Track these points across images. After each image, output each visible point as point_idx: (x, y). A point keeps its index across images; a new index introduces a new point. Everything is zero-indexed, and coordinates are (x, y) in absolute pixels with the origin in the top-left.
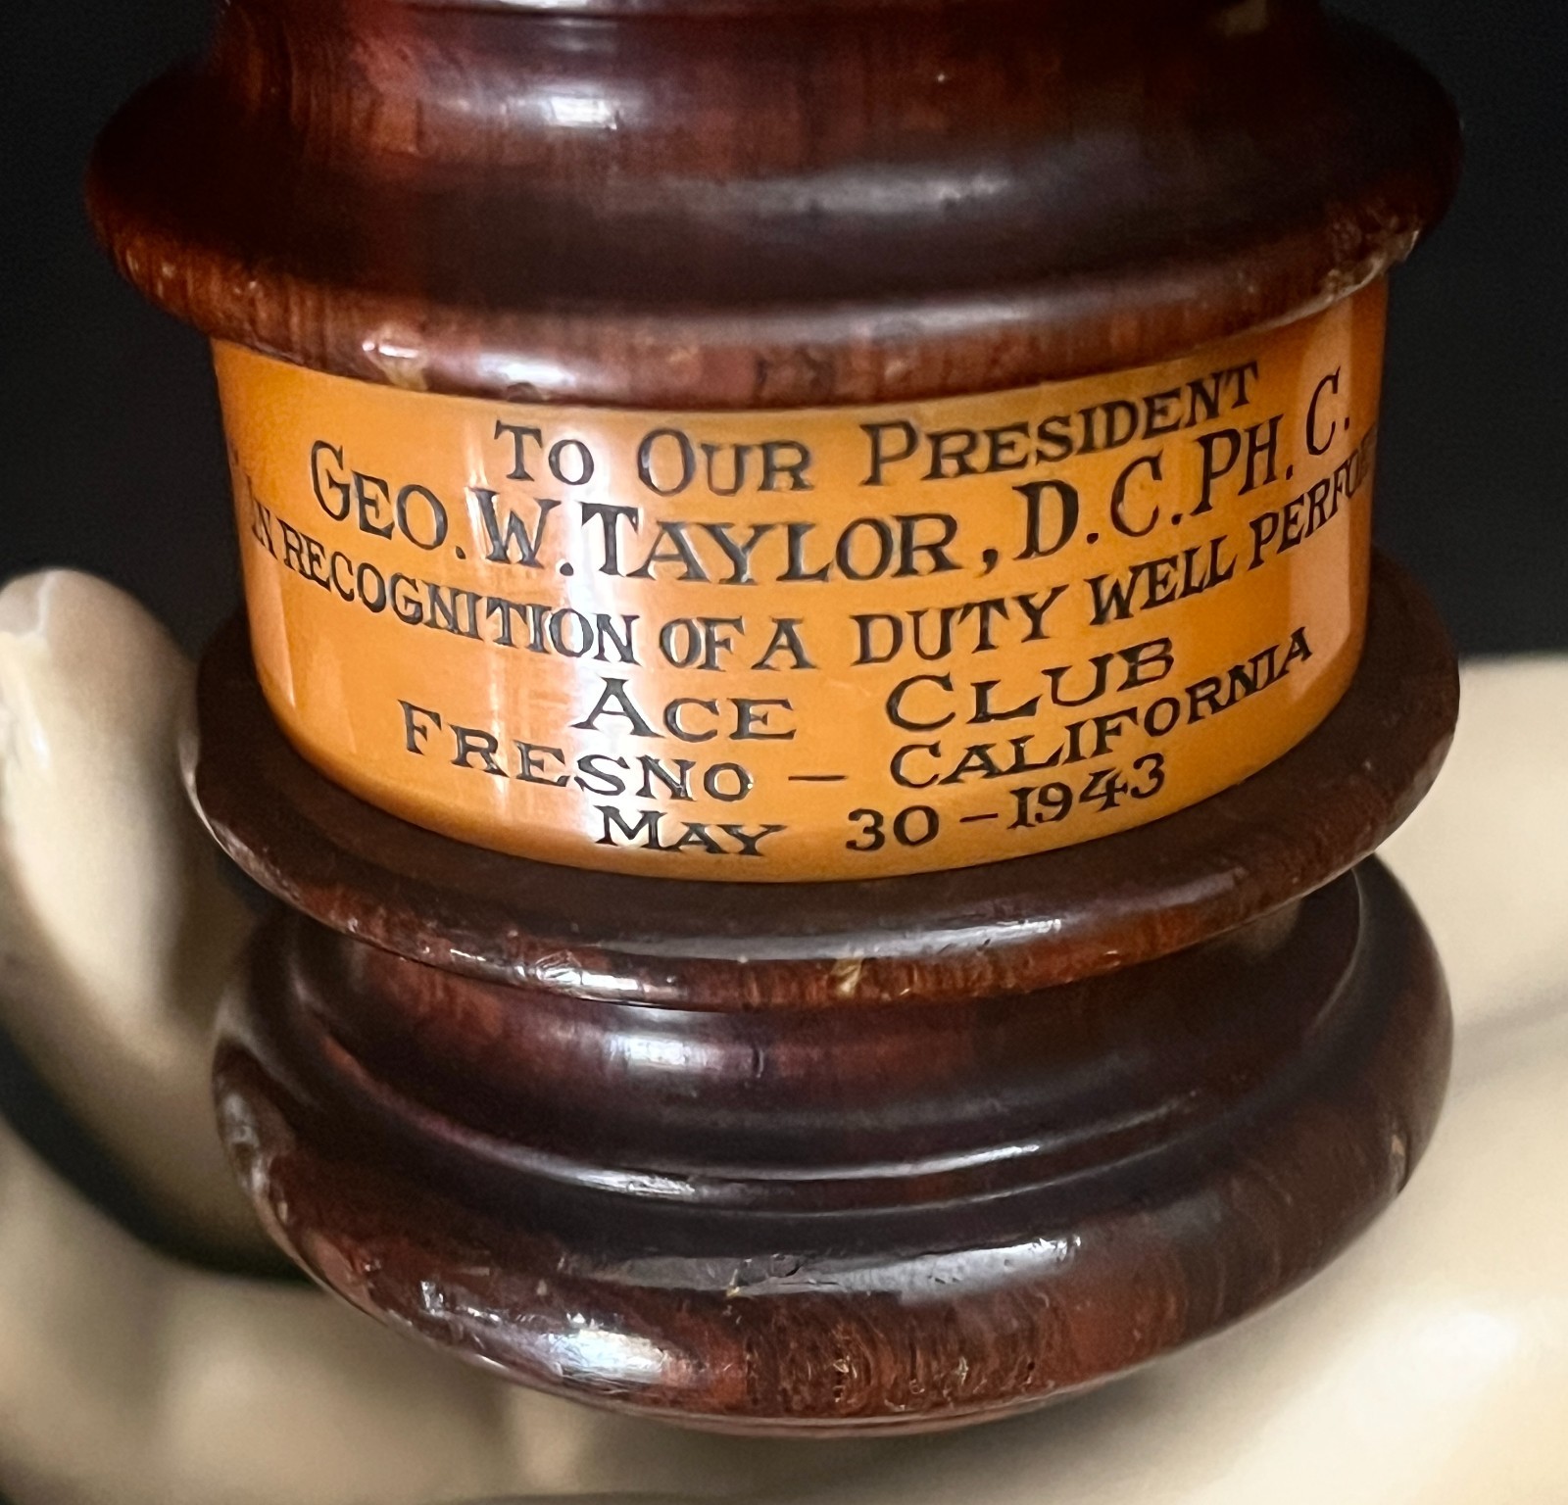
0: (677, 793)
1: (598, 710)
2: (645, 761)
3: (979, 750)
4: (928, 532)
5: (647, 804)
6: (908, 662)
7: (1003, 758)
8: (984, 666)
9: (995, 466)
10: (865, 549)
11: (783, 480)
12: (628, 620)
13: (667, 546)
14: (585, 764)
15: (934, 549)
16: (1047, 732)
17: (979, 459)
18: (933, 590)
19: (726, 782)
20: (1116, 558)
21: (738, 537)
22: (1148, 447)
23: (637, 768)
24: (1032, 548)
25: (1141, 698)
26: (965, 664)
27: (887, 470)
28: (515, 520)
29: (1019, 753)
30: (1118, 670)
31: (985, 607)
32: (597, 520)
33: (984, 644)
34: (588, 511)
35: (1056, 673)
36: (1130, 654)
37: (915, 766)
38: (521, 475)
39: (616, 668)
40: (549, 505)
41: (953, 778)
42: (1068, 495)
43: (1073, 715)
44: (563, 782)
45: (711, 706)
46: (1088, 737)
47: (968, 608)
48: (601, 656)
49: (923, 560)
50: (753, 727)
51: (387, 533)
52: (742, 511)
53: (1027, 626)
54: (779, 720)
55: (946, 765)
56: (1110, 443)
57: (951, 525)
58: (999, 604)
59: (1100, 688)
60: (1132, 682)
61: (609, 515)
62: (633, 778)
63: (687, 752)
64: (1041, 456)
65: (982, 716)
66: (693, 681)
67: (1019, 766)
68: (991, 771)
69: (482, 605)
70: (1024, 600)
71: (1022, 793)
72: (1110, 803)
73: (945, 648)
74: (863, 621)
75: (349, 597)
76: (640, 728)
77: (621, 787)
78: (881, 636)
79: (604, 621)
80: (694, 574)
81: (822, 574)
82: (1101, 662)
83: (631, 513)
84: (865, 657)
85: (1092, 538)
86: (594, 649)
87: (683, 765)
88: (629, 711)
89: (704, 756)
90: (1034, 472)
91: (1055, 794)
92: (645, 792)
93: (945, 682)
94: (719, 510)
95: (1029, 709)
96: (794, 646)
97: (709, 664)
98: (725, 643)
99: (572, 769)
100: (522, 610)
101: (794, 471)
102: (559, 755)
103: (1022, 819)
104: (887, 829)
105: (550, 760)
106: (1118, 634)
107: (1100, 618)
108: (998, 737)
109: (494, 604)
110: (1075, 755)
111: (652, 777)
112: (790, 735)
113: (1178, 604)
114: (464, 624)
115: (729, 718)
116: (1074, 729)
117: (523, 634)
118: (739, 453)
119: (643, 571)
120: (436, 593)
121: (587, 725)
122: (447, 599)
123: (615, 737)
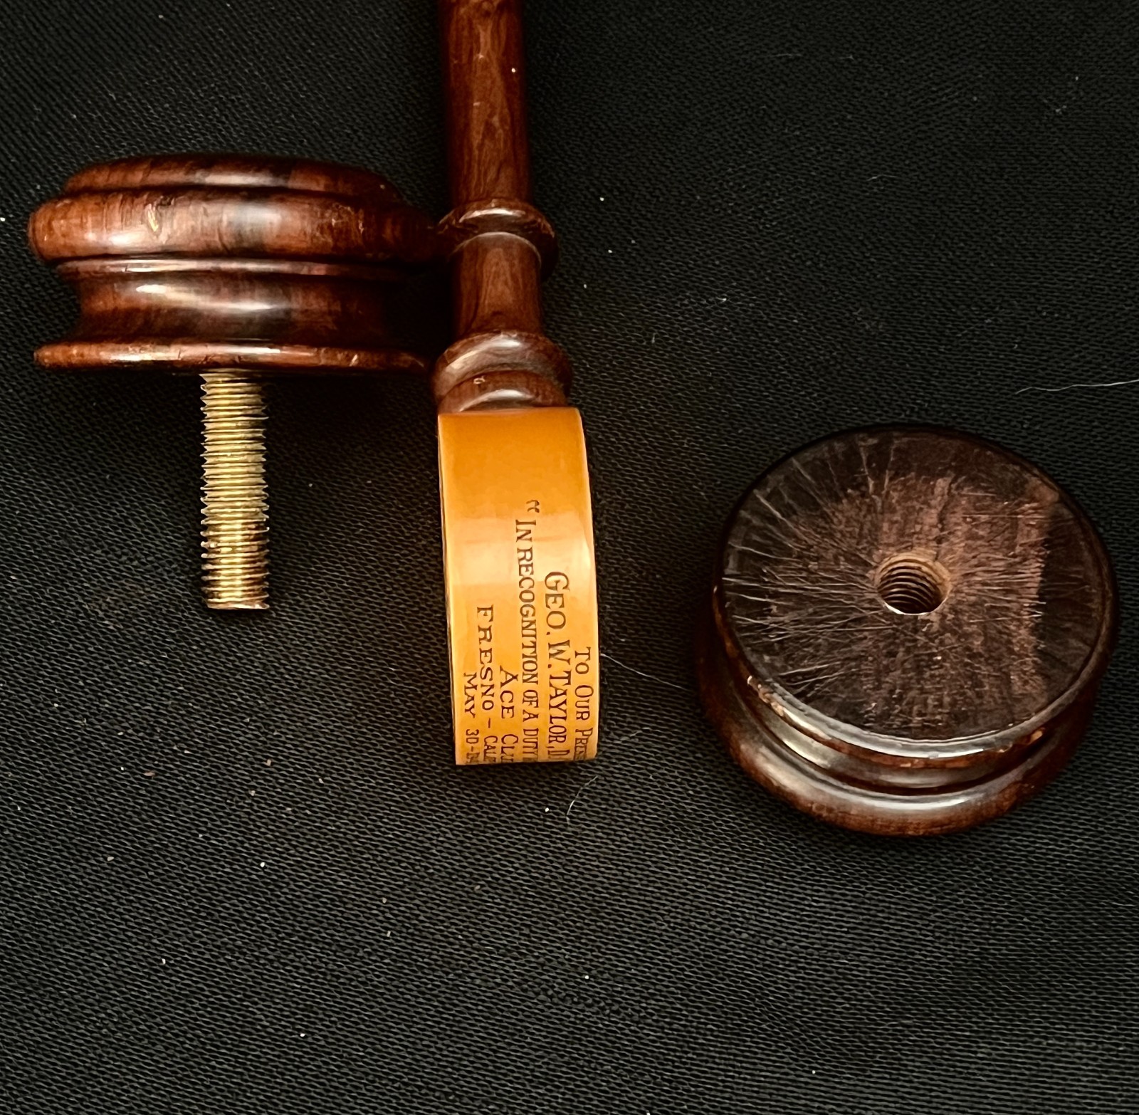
0: (484, 694)
1: (507, 673)
2: (492, 686)
5: (478, 686)
10: (557, 730)
11: (579, 715)
12: (537, 682)
13: (559, 692)
14: (489, 668)
19: (488, 705)
23: (491, 683)
28: (561, 652)
32: (566, 675)
34: (569, 673)
38: (577, 654)
39: (520, 678)
40: (568, 661)
44: (481, 662)
45: (511, 701)
48: (524, 674)
50: (505, 710)
51: (547, 605)
52: (570, 706)
54: (508, 715)
61: (569, 678)
62: (487, 682)
63: (497, 695)
66: (519, 697)
69: (533, 639)
74: (537, 730)
76: (503, 684)
77: (483, 679)
78: (531, 732)
79: (534, 675)
80: (552, 697)
81: (551, 723)
83: (569, 683)
84: (525, 730)
86: (526, 672)
87: (493, 695)
88: (507, 682)
89: (496, 700)
92: (482, 686)
94: (570, 703)
96: (530, 718)
97: (524, 701)
98: (531, 705)
99: (488, 665)
100: (535, 652)
101: (582, 717)
102: (490, 661)
105: (488, 659)
109: (533, 642)
111: (488, 687)
112: (503, 717)
114: (526, 632)
115: (508, 705)
117: (529, 652)
118: (587, 707)
119: (551, 685)
120: (533, 622)
121: (501, 669)
122: (533, 627)
123: (499, 677)
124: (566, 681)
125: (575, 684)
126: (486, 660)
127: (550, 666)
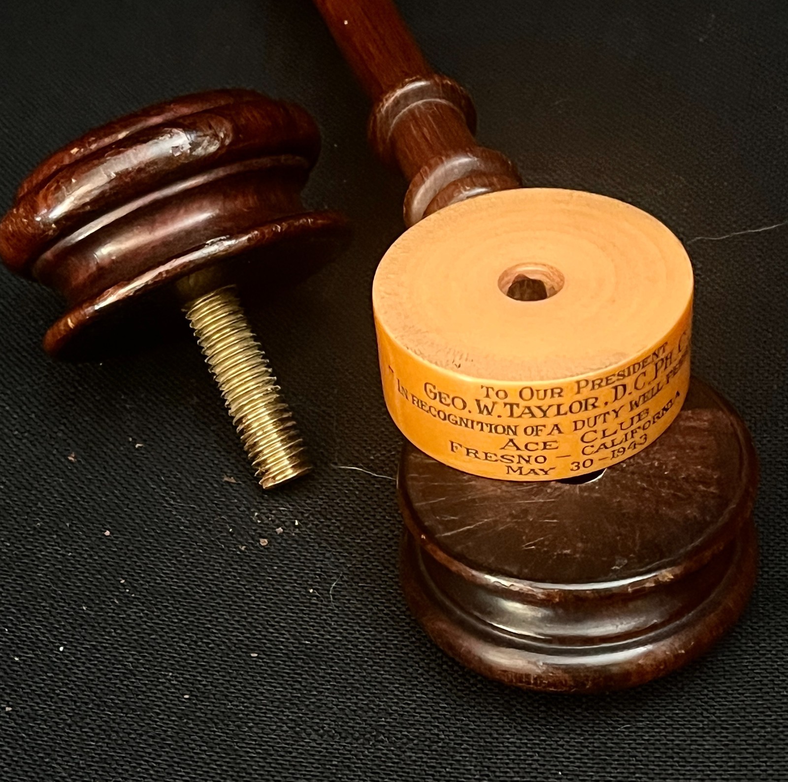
0: (528, 462)
1: (507, 445)
2: (520, 456)
3: (604, 444)
4: (591, 401)
5: (520, 465)
6: (586, 429)
7: (609, 444)
8: (605, 426)
9: (607, 384)
10: (576, 407)
11: (556, 396)
12: (516, 426)
13: (527, 411)
14: (502, 457)
15: (593, 405)
16: (620, 436)
17: (604, 383)
18: (592, 413)
19: (541, 459)
20: (636, 395)
21: (544, 408)
22: (643, 370)
23: (517, 457)
24: (616, 398)
25: (641, 423)
26: (600, 426)
27: (581, 390)
28: (486, 406)
29: (613, 443)
30: (636, 419)
31: (605, 414)
32: (508, 407)
33: (605, 421)
34: (505, 404)
35: (621, 424)
36: (639, 415)
37: (588, 450)
38: (488, 396)
39: (512, 436)
40: (494, 403)
41: (597, 451)
42: (624, 386)
43: (626, 432)
44: (496, 461)
45: (537, 443)
46: (629, 436)
47: (600, 415)
48: (508, 434)
49: (590, 407)
50: (548, 447)
51: (448, 405)
52: (546, 403)
53: (615, 415)
54: (554, 445)
55: (595, 449)
56: (634, 372)
57: (596, 399)
58: (608, 413)
59: (632, 424)
60: (640, 420)
61: (511, 405)
62: (516, 460)
63: (530, 453)
64: (618, 380)
65: (604, 436)
66: (532, 438)
67: (613, 445)
68: (606, 448)
69: (475, 422)
70: (614, 411)
71: (613, 451)
72: (635, 448)
73: (595, 424)
74: (575, 422)
75: (435, 416)
76: (518, 449)
77: (512, 461)
78: (580, 425)
79: (509, 427)
80: (533, 416)
81: (566, 414)
82: (632, 419)
83: (518, 405)
84: (576, 429)
85: (630, 394)
86: (506, 433)
87: (529, 457)
88: (515, 445)
89: (535, 454)
90: (617, 383)
91: (622, 450)
92: (519, 462)
93: (595, 432)
94: (540, 403)
95: (615, 433)
96: (558, 429)
97: (537, 434)
98: (541, 430)
99: (499, 457)
100: (487, 424)
101: (558, 393)
102: (495, 455)
103: (613, 457)
104: (581, 465)
105: (493, 456)
106: (637, 411)
107: (632, 409)
108: (608, 441)
109: (478, 423)
110: (626, 440)
111: (521, 459)
112: (557, 448)
113: (650, 401)
114: (470, 426)
115: (542, 445)
116: (626, 435)
117: (487, 428)
118: (545, 391)
119: (520, 416)
120: (461, 419)
121: (503, 448)
122: (465, 421)
123: (511, 451)
124: (515, 407)
125: (518, 400)
126: (494, 458)
127: (499, 416)
